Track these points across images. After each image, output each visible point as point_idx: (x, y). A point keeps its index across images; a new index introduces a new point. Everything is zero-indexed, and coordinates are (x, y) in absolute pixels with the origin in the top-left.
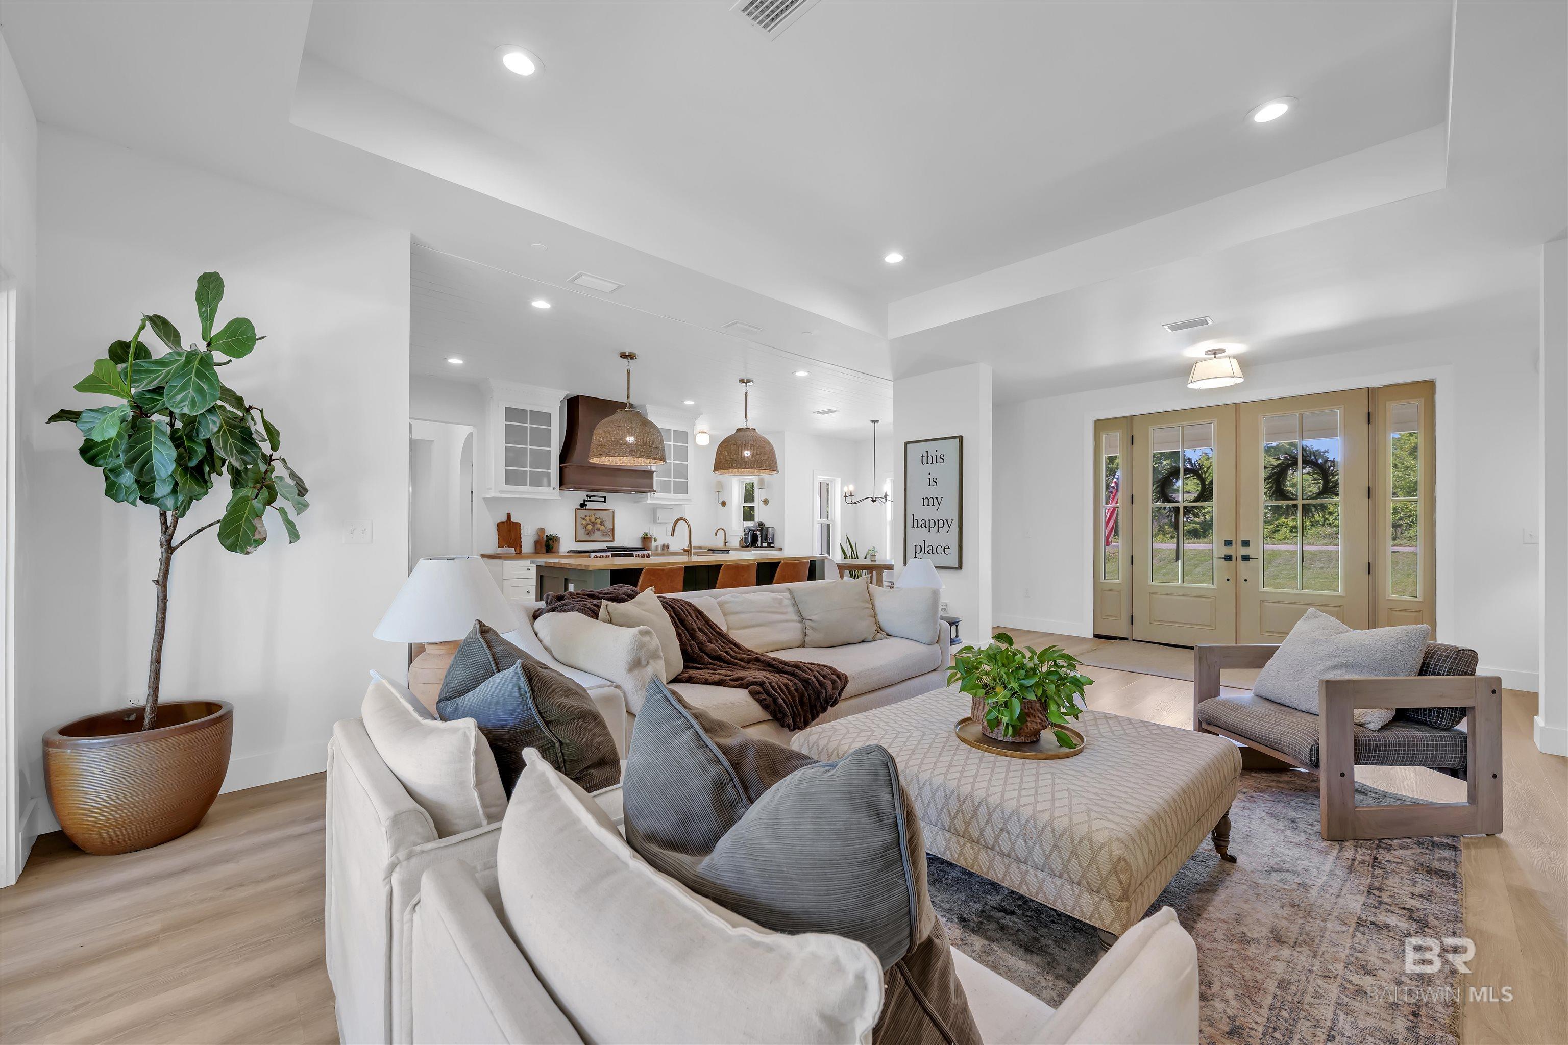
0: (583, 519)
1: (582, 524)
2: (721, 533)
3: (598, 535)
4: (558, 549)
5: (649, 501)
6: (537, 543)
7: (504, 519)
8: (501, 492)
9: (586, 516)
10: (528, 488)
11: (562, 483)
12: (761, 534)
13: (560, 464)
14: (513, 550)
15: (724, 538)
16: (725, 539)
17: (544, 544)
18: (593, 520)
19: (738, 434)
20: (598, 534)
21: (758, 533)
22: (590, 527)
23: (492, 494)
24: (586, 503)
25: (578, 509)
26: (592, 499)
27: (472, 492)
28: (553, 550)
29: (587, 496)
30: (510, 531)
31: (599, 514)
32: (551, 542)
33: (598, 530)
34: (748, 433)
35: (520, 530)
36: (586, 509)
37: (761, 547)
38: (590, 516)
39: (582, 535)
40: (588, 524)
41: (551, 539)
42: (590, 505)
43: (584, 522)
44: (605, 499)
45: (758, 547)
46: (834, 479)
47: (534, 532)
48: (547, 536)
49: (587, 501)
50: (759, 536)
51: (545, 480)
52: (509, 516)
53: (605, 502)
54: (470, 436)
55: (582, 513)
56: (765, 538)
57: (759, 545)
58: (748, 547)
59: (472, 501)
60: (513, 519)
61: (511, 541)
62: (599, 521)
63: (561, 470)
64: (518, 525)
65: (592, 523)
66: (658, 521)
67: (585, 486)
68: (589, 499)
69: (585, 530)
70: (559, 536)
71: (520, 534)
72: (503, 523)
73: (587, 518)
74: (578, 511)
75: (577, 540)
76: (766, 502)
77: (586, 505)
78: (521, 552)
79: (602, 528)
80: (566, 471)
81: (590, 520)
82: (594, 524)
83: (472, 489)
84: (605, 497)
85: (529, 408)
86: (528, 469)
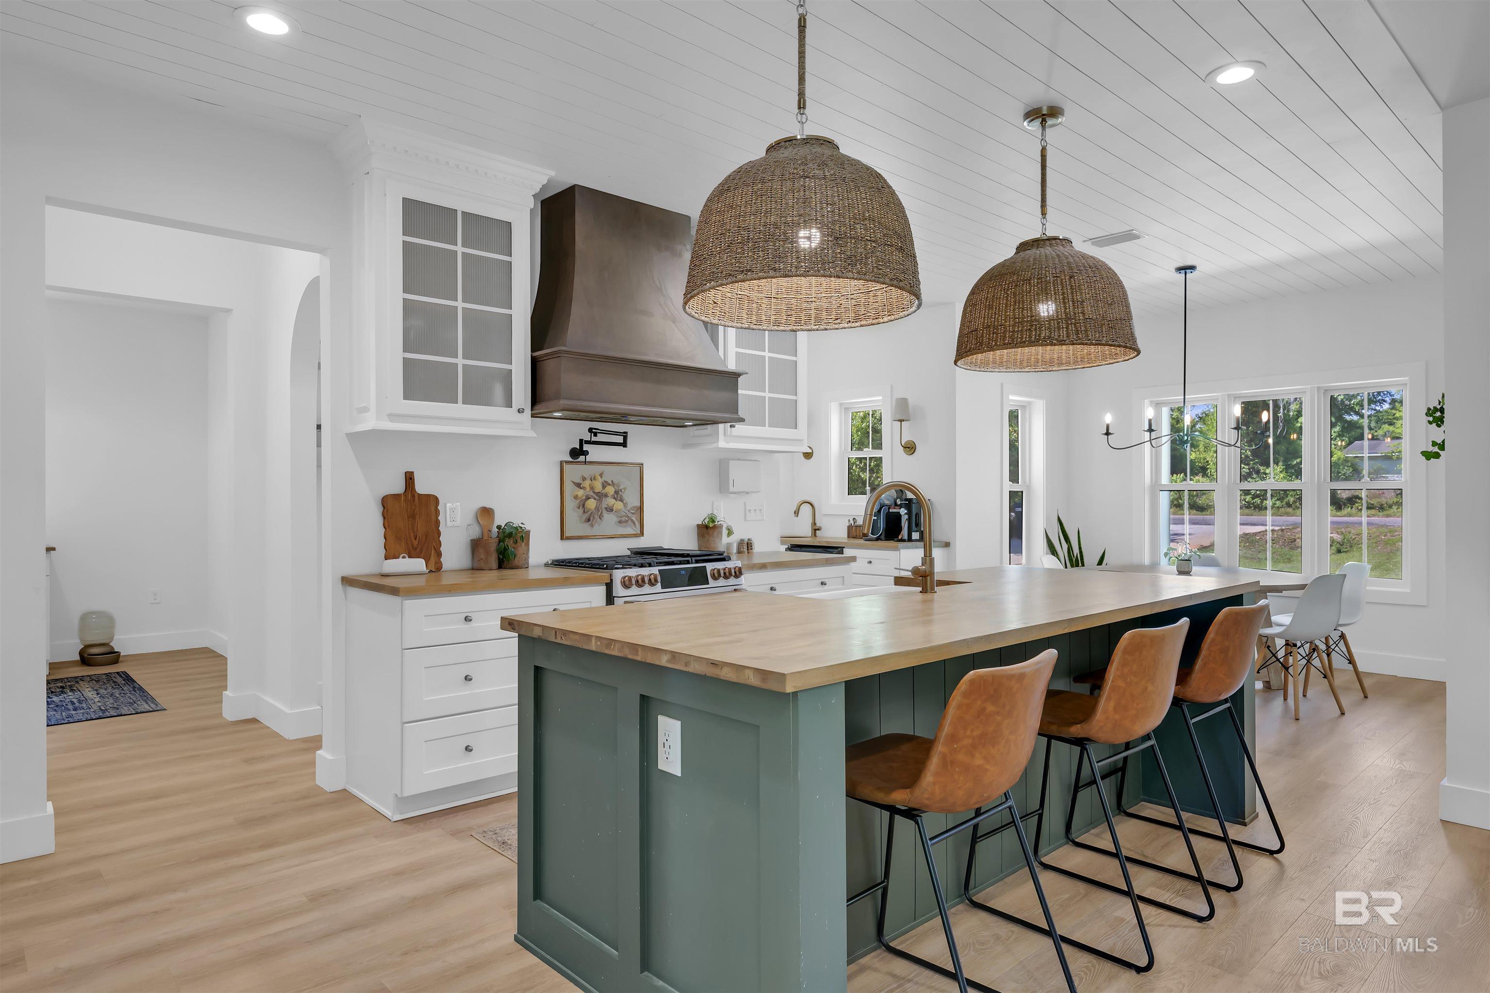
0: (578, 485)
1: (576, 497)
2: (806, 510)
3: (609, 523)
4: (527, 559)
5: (722, 444)
6: (476, 545)
7: (398, 487)
8: (392, 417)
9: (584, 479)
10: (460, 409)
11: (536, 399)
12: (909, 513)
13: (533, 350)
14: (418, 564)
15: (810, 521)
16: (814, 523)
17: (493, 546)
18: (598, 487)
19: (1022, 254)
20: (610, 519)
21: (903, 511)
22: (592, 504)
23: (370, 422)
24: (586, 447)
25: (567, 462)
26: (601, 438)
27: (319, 427)
28: (516, 562)
29: (590, 430)
30: (412, 516)
31: (610, 474)
32: (509, 542)
33: (610, 510)
34: (1048, 250)
35: (437, 512)
36: (585, 462)
37: (910, 539)
38: (593, 479)
39: (574, 525)
40: (588, 498)
41: (510, 535)
42: (595, 453)
43: (580, 493)
44: (625, 438)
45: (902, 540)
46: (1030, 403)
47: (470, 518)
48: (499, 527)
49: (588, 442)
50: (905, 518)
51: (498, 391)
52: (409, 478)
53: (624, 444)
54: (314, 284)
55: (575, 472)
56: (916, 523)
57: (906, 537)
58: (878, 539)
59: (319, 445)
60: (421, 488)
61: (416, 543)
62: (610, 490)
63: (535, 364)
64: (432, 501)
65: (597, 494)
66: (731, 489)
67: (585, 404)
68: (594, 439)
69: (581, 510)
70: (527, 527)
71: (438, 523)
72: (396, 497)
73: (587, 484)
74: (567, 467)
75: (567, 534)
76: (910, 448)
77: (586, 453)
78: (439, 568)
79: (619, 505)
80: (549, 367)
81: (592, 488)
82: (600, 496)
83: (319, 418)
84: (625, 435)
85: (462, 205)
86: (460, 361)
